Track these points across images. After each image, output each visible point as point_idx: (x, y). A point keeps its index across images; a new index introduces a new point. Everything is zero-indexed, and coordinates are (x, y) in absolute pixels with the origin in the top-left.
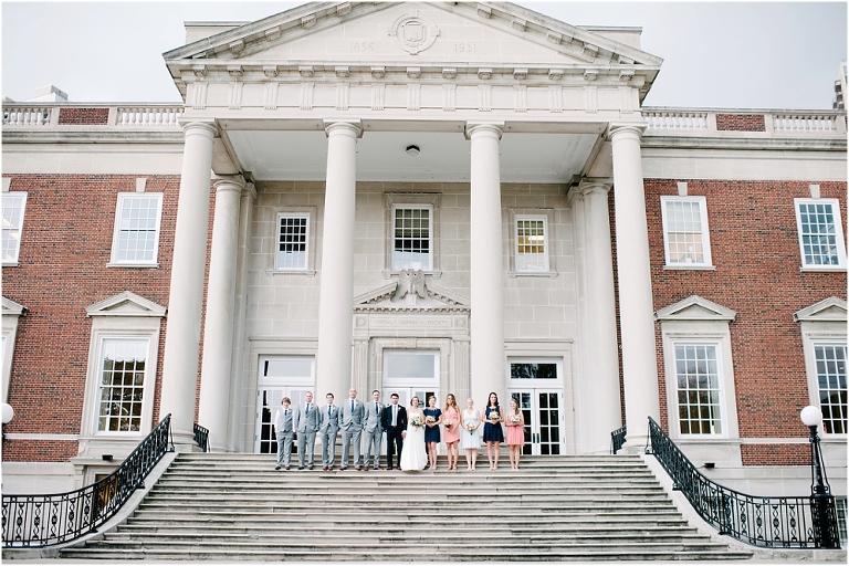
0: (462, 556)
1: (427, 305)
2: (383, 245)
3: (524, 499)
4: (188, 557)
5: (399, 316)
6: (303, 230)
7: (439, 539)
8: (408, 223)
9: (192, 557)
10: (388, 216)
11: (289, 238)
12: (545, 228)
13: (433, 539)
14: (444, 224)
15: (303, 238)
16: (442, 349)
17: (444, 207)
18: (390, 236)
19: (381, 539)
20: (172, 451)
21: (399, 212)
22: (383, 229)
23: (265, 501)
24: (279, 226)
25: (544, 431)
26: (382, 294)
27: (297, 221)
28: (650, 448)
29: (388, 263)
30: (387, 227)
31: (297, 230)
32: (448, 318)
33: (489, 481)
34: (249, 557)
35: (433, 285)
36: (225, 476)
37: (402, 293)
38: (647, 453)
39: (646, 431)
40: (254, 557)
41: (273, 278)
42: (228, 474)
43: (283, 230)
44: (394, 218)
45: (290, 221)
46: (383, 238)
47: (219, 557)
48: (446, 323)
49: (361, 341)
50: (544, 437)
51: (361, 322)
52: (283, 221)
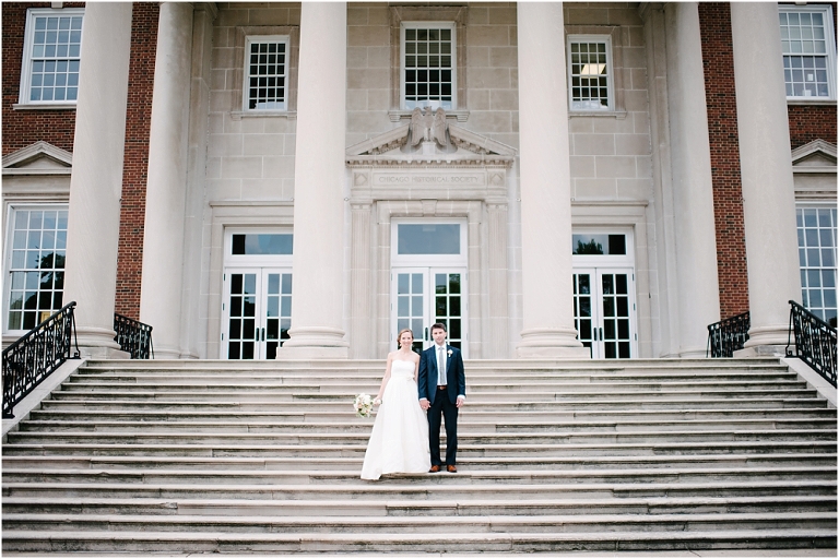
0: (535, 543)
1: (449, 157)
2: (389, 76)
3: (620, 431)
4: (48, 546)
5: (412, 171)
6: (282, 59)
7: (490, 507)
8: (422, 48)
9: (55, 546)
10: (395, 37)
11: (263, 70)
12: (608, 53)
13: (480, 507)
14: (471, 47)
15: (281, 70)
16: (471, 216)
17: (472, 25)
18: (399, 64)
19: (390, 509)
20: (77, 357)
21: (410, 34)
22: (389, 56)
23: (201, 438)
24: (248, 54)
25: (609, 325)
26: (388, 141)
27: (273, 47)
28: (793, 347)
29: (395, 102)
30: (395, 54)
31: (272, 59)
32: (479, 174)
33: (558, 401)
34: (154, 547)
35: (458, 130)
36: (146, 396)
37: (416, 140)
38: (789, 355)
39: (785, 322)
40: (165, 547)
41: (241, 122)
42: (152, 393)
43: (254, 59)
44: (403, 41)
45: (264, 47)
46: (388, 68)
47: (101, 547)
48: (476, 179)
49: (361, 205)
50: (609, 331)
51: (361, 179)
52: (254, 48)
